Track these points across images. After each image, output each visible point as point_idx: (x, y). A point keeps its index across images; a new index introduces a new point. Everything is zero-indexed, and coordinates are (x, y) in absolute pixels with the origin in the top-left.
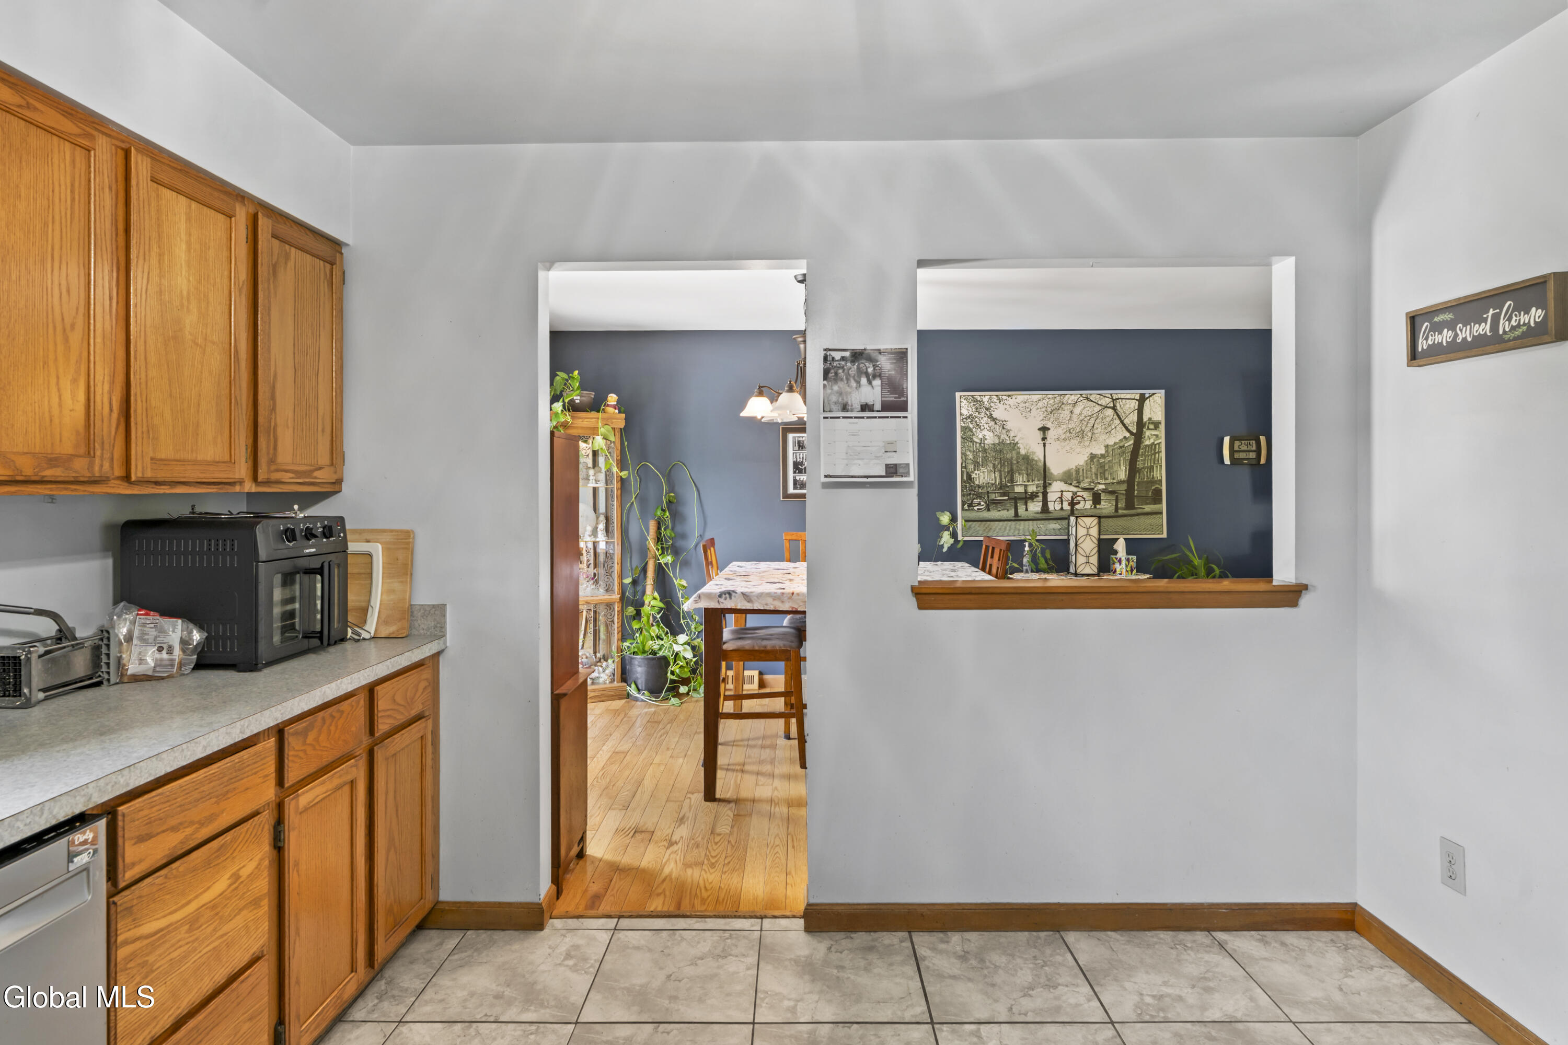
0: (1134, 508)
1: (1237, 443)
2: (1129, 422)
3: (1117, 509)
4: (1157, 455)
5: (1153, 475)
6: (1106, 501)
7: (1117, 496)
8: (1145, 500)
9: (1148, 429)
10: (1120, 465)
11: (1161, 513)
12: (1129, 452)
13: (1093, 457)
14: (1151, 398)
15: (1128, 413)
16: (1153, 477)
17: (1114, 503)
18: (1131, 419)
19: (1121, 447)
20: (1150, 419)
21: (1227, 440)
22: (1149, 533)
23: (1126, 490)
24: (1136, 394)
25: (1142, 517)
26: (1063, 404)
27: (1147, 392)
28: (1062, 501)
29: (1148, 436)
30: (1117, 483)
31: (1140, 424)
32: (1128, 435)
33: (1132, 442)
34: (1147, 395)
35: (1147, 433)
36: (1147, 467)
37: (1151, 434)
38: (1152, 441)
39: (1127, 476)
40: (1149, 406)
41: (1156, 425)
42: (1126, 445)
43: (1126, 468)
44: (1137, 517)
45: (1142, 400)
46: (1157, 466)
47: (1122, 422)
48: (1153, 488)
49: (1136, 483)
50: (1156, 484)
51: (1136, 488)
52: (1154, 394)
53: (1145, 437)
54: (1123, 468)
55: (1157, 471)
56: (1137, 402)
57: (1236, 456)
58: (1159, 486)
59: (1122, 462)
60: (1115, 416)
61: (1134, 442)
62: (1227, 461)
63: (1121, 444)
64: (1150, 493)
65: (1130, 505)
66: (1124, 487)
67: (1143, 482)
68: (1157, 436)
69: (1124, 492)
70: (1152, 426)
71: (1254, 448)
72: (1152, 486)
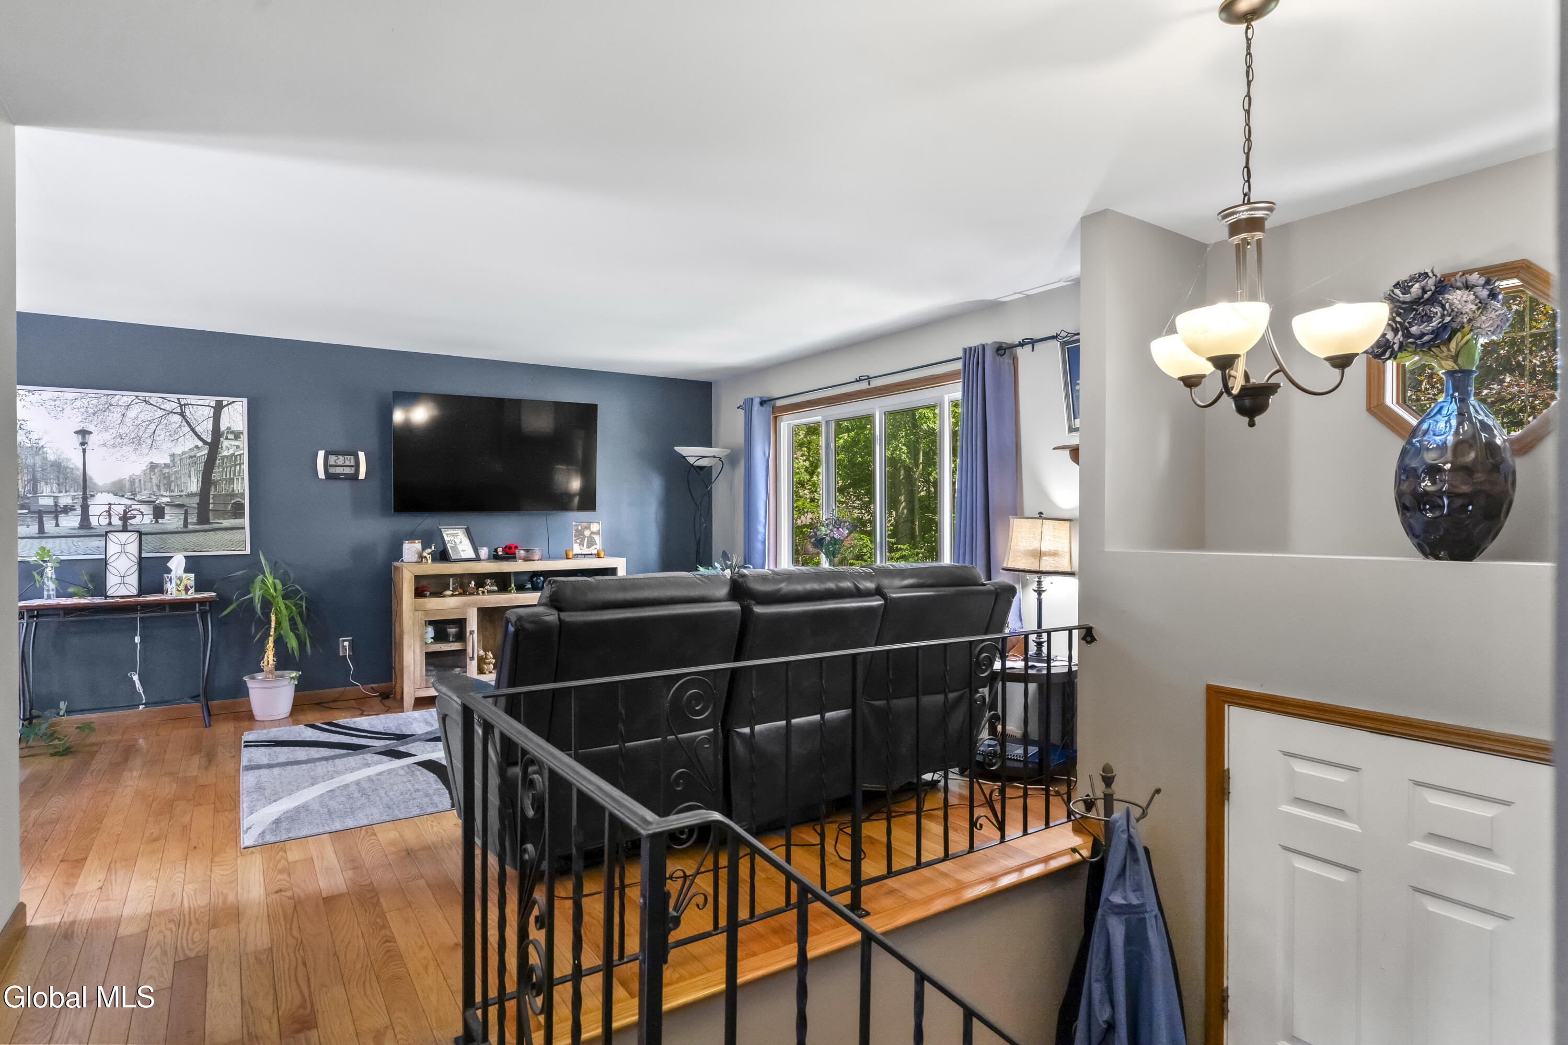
0: (207, 522)
1: (332, 459)
2: (202, 431)
3: (186, 524)
4: (238, 467)
5: (233, 488)
6: (171, 515)
7: (186, 511)
8: (223, 514)
9: (227, 438)
10: (190, 477)
11: (244, 528)
12: (202, 463)
13: (153, 467)
14: (230, 406)
15: (200, 421)
16: (233, 490)
17: (182, 517)
18: (206, 428)
19: (191, 457)
20: (229, 428)
21: (321, 454)
22: (229, 549)
23: (197, 504)
24: (212, 400)
25: (220, 533)
26: (111, 405)
27: (225, 400)
28: (110, 516)
29: (227, 447)
30: (185, 495)
31: (217, 433)
32: (200, 444)
33: (206, 452)
34: (225, 403)
35: (225, 443)
36: (226, 480)
37: (231, 445)
38: (231, 451)
39: (199, 489)
40: (228, 415)
41: (237, 435)
42: (198, 455)
43: (198, 480)
44: (212, 532)
45: (219, 408)
46: (238, 479)
47: (193, 430)
48: (233, 501)
49: (211, 496)
50: (238, 497)
51: (211, 501)
52: (233, 402)
53: (222, 447)
54: (194, 480)
55: (238, 484)
56: (212, 410)
57: (332, 470)
58: (241, 500)
59: (192, 473)
60: (184, 423)
61: (209, 452)
62: (321, 475)
63: (192, 454)
64: (230, 507)
65: (203, 518)
66: (197, 500)
67: (220, 495)
68: (238, 447)
69: (196, 506)
70: (231, 436)
71: (352, 463)
72: (231, 499)
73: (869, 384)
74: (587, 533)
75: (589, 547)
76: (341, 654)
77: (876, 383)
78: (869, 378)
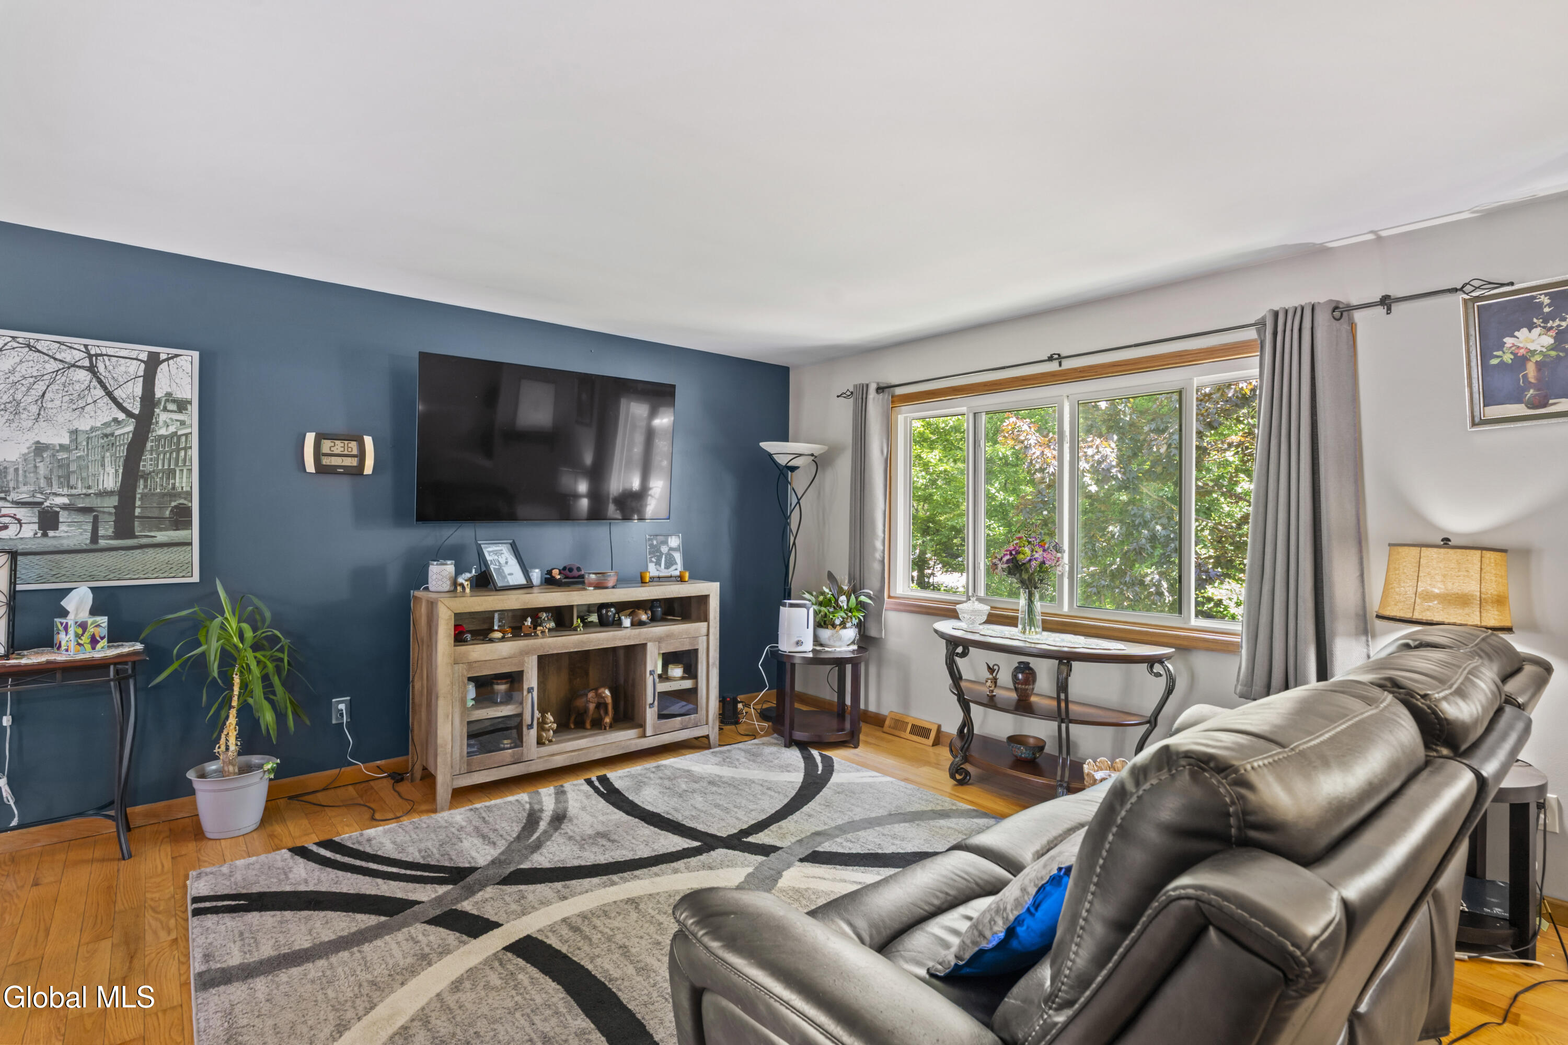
0: (132, 535)
1: (326, 446)
2: (124, 396)
3: (95, 537)
4: (182, 453)
5: (174, 484)
7: (96, 519)
8: (157, 523)
9: (165, 409)
10: (103, 465)
11: (190, 544)
12: (124, 445)
13: (40, 449)
14: (171, 362)
15: (121, 381)
16: (174, 488)
18: (131, 394)
19: (106, 436)
20: (169, 394)
21: (310, 438)
22: (165, 575)
23: (115, 507)
24: (143, 351)
25: (151, 551)
27: (164, 352)
29: (165, 422)
30: (95, 494)
31: (149, 399)
32: (121, 416)
33: (130, 428)
34: (163, 357)
35: (163, 417)
36: (163, 471)
37: (171, 419)
38: (172, 429)
39: (119, 484)
40: (167, 374)
41: (182, 405)
42: (117, 433)
43: (117, 471)
44: (139, 551)
45: (153, 363)
46: (182, 471)
47: (109, 394)
48: (173, 504)
49: (138, 496)
50: (181, 498)
51: (138, 503)
52: (177, 356)
53: (157, 422)
54: (110, 470)
55: (181, 478)
56: (143, 365)
57: (326, 461)
58: (185, 502)
59: (107, 460)
60: (94, 383)
61: (135, 429)
62: (310, 467)
63: (108, 431)
64: (167, 513)
65: (124, 528)
66: (114, 501)
67: (153, 494)
68: (183, 423)
69: (113, 511)
70: (172, 407)
71: (355, 452)
72: (171, 501)
73: (1060, 365)
74: (664, 549)
75: (667, 567)
76: (334, 722)
77: (1068, 364)
78: (1060, 358)
